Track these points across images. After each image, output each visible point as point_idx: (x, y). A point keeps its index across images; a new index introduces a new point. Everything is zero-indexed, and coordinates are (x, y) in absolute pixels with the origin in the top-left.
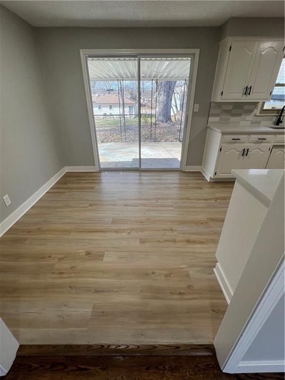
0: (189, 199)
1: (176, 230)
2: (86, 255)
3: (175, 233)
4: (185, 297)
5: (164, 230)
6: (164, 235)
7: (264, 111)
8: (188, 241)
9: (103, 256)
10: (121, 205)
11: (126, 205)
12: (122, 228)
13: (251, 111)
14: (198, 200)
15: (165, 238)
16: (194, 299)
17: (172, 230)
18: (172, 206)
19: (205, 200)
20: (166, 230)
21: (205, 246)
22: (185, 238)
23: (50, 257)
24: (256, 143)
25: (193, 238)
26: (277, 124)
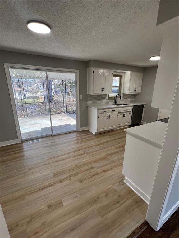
0: (90, 147)
1: (95, 167)
2: (48, 208)
3: (95, 169)
4: (121, 203)
5: (88, 169)
6: (90, 173)
7: (109, 98)
8: (104, 171)
9: (61, 203)
10: (53, 162)
11: (56, 161)
12: (63, 178)
13: (105, 98)
14: (96, 146)
15: (92, 174)
16: (125, 201)
17: (92, 168)
18: (85, 154)
19: (99, 145)
20: (90, 169)
21: (113, 170)
22: (102, 170)
23: (17, 226)
24: (112, 112)
25: (105, 168)
26: (116, 103)
